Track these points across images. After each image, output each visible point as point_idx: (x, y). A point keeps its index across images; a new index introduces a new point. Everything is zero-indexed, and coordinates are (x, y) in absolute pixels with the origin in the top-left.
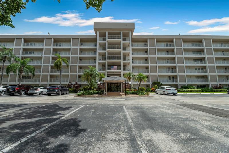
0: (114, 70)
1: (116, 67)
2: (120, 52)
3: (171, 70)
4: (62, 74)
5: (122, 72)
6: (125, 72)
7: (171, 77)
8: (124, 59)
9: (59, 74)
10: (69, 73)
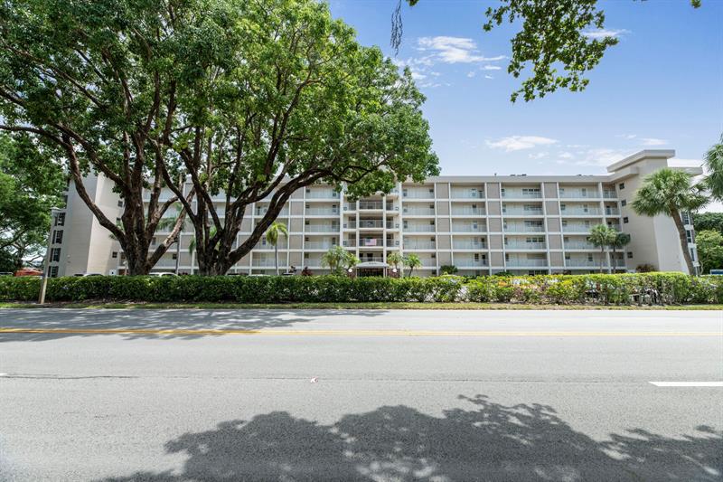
0: (371, 245)
1: (374, 241)
2: (382, 214)
3: (480, 243)
4: (279, 250)
5: (385, 249)
6: (390, 249)
7: (480, 257)
8: (389, 226)
9: (274, 250)
10: (287, 248)
